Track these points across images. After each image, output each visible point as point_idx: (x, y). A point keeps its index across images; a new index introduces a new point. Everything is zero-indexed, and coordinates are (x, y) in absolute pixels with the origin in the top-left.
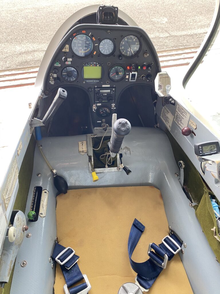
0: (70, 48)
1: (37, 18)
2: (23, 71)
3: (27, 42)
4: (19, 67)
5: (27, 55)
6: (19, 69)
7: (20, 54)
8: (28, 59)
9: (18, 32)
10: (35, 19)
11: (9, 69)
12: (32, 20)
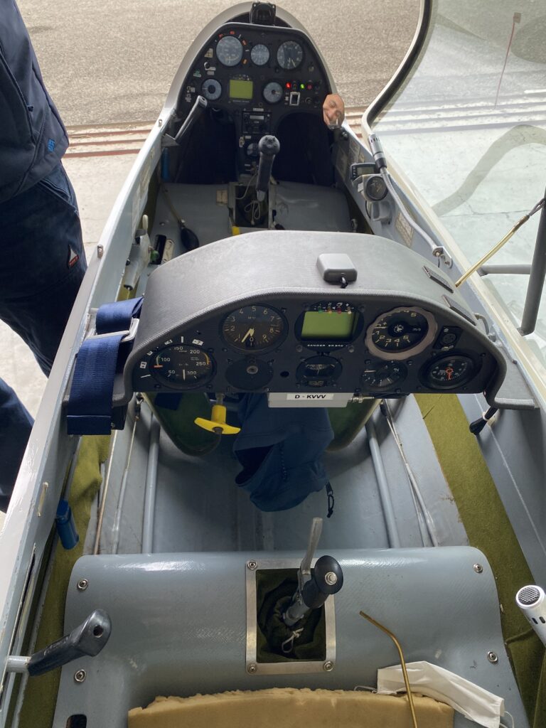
0: (215, 53)
1: (149, 31)
2: (121, 128)
3: (128, 76)
4: (113, 122)
5: (129, 101)
6: (114, 125)
7: (116, 98)
8: (132, 108)
9: (111, 58)
10: (145, 32)
11: (95, 123)
12: (139, 34)
